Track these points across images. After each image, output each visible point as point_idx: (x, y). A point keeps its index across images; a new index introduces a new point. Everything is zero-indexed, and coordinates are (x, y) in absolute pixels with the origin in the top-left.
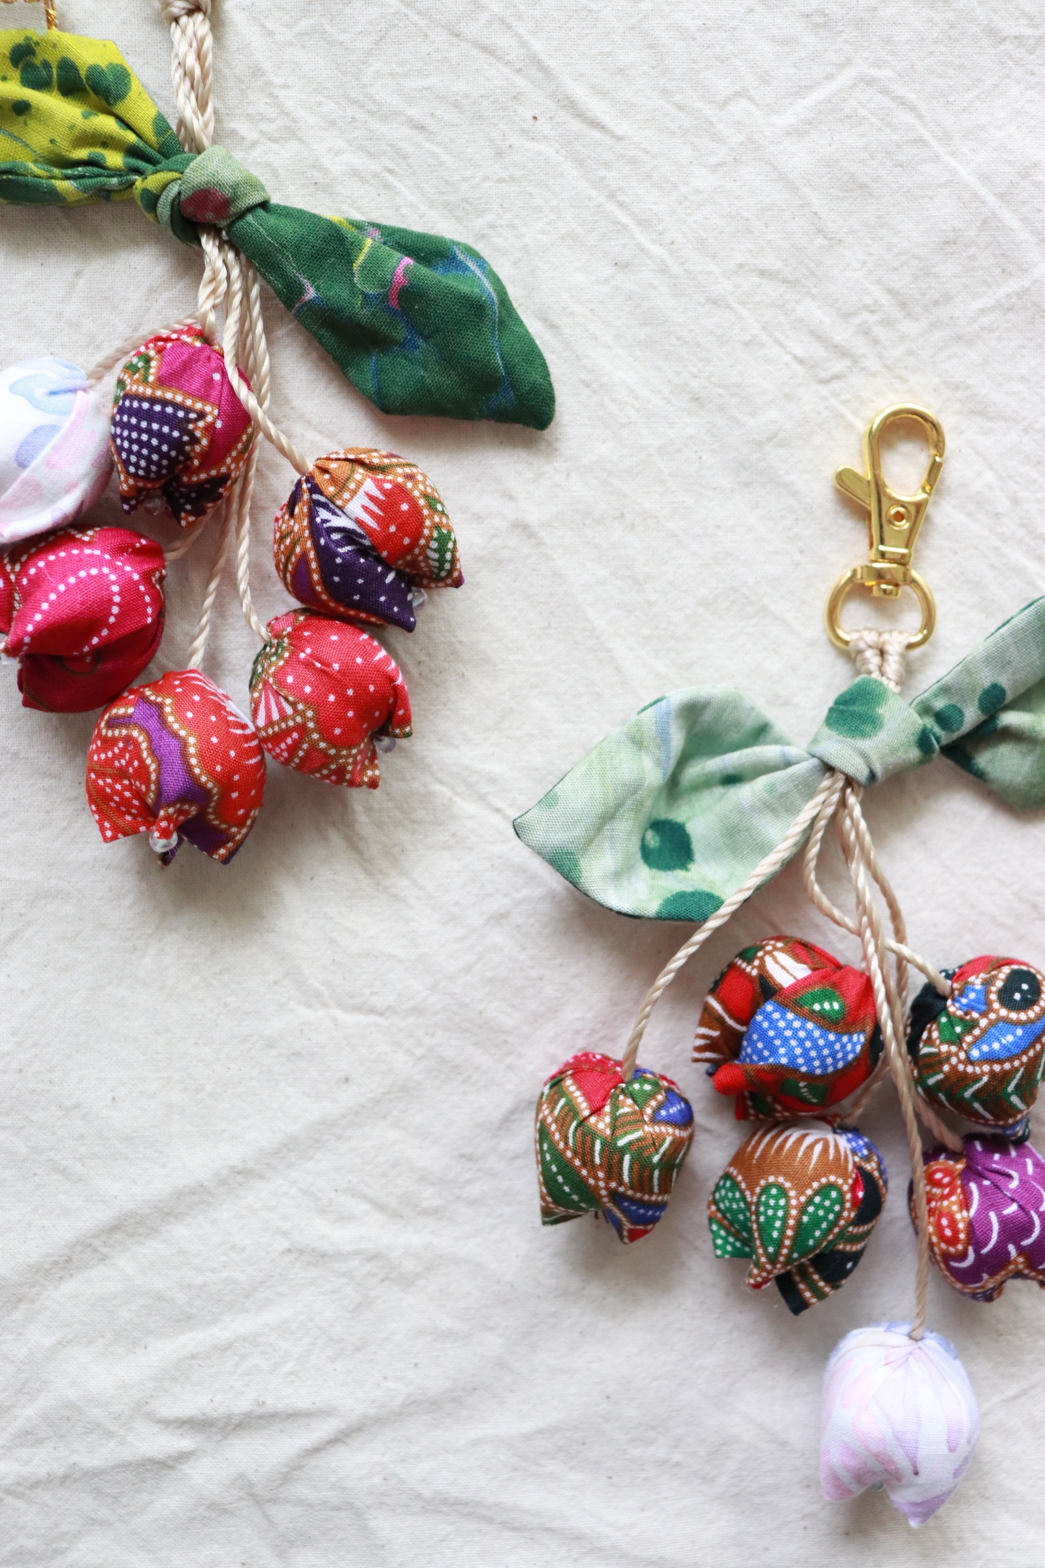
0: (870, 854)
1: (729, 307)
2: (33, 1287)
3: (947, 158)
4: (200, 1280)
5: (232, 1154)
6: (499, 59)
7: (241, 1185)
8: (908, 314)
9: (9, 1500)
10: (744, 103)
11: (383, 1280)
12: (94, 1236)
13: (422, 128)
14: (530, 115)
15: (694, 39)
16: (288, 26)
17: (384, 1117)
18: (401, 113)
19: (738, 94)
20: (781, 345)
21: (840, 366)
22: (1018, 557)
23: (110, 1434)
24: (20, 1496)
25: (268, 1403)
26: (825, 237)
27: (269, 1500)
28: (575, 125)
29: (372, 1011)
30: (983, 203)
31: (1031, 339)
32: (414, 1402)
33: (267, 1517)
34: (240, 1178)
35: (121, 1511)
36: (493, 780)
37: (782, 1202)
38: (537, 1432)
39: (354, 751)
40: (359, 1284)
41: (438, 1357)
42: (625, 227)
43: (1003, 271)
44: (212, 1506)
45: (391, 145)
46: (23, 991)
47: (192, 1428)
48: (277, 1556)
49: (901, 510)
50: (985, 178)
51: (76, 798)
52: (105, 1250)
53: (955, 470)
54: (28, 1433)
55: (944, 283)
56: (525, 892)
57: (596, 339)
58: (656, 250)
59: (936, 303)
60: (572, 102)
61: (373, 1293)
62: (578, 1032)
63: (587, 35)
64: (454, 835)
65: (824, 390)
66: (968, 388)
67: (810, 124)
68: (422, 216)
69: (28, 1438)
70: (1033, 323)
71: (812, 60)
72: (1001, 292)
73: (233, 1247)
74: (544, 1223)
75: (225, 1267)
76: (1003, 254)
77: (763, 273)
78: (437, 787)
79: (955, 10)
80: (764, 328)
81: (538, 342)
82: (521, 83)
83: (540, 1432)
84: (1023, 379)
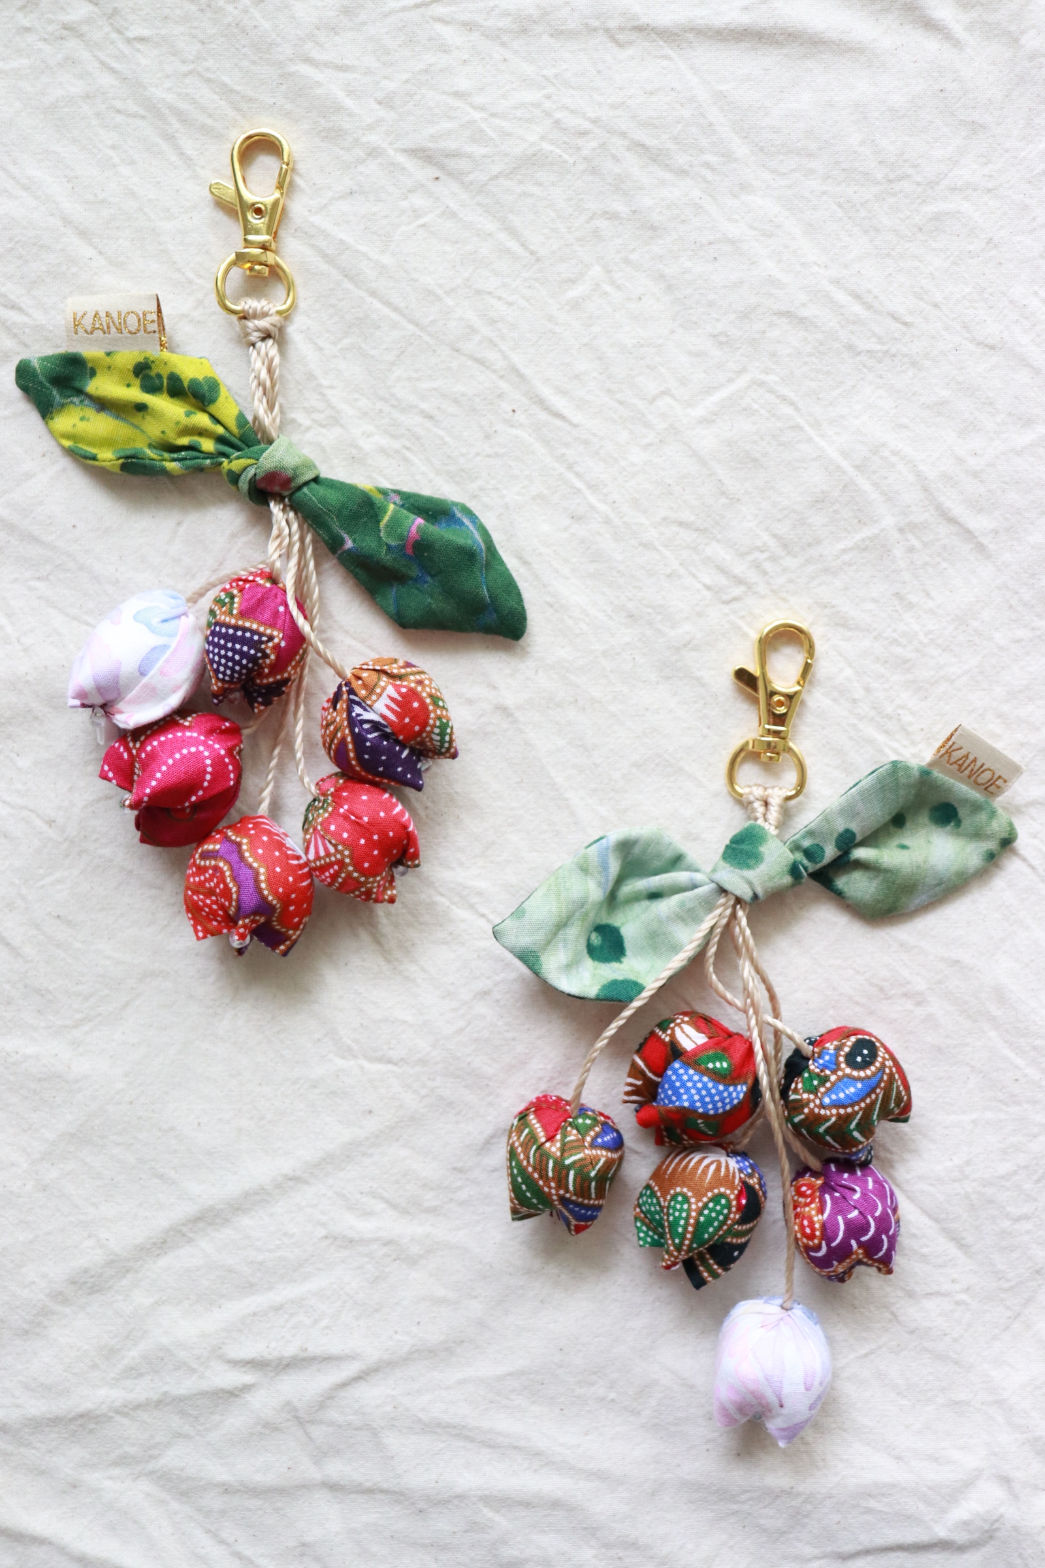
0: (752, 954)
1: (656, 549)
2: (138, 1261)
3: (817, 439)
4: (260, 1258)
5: (286, 1165)
6: (488, 368)
7: (291, 1189)
8: (789, 553)
9: (118, 1418)
10: (667, 399)
11: (395, 1260)
12: (183, 1225)
13: (431, 417)
14: (510, 409)
15: (631, 353)
16: (334, 344)
17: (397, 1140)
18: (416, 407)
19: (663, 393)
20: (694, 576)
21: (738, 591)
22: (870, 731)
23: (193, 1371)
24: (126, 1415)
25: (309, 1349)
26: (727, 498)
27: (309, 1422)
28: (543, 416)
29: (390, 1062)
30: (844, 472)
31: (880, 571)
32: (417, 1351)
33: (307, 1433)
34: (291, 1183)
35: (199, 1427)
36: (479, 894)
37: (686, 1206)
38: (508, 1375)
39: (378, 878)
40: (377, 1263)
41: (435, 1317)
42: (579, 491)
43: (860, 522)
44: (267, 1425)
45: (408, 430)
46: (133, 1045)
47: (253, 1367)
48: (314, 1463)
49: (782, 698)
50: (845, 454)
51: (174, 904)
52: (191, 1235)
53: (824, 667)
54: (132, 1369)
55: (815, 530)
56: (503, 975)
57: (558, 572)
58: (602, 507)
59: (809, 545)
60: (541, 400)
61: (387, 1270)
62: (541, 1079)
63: (552, 350)
64: (451, 933)
65: (726, 609)
66: (833, 607)
67: (716, 415)
68: (430, 481)
69: (133, 1372)
70: (882, 559)
71: (718, 368)
72: (858, 537)
73: (285, 1234)
74: (513, 1219)
75: (279, 1248)
76: (859, 510)
77: (681, 524)
78: (438, 899)
79: (823, 332)
80: (681, 564)
81: (514, 575)
82: (503, 385)
83: (510, 1374)
84: (874, 600)
